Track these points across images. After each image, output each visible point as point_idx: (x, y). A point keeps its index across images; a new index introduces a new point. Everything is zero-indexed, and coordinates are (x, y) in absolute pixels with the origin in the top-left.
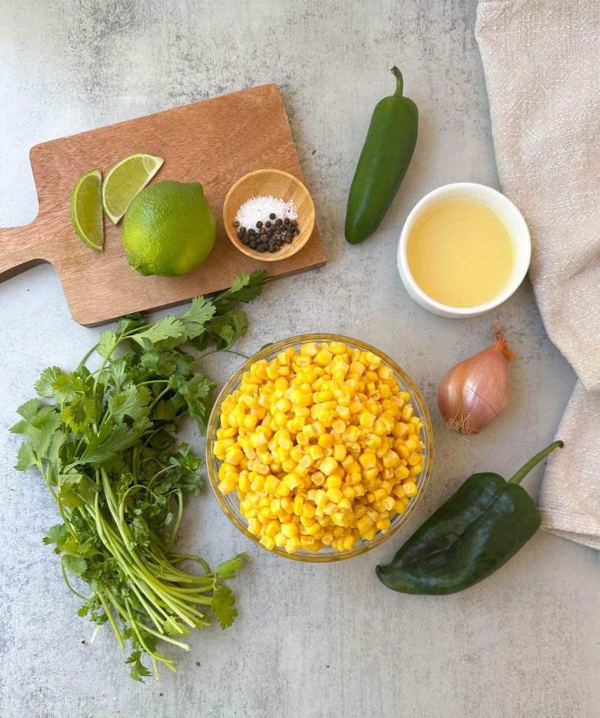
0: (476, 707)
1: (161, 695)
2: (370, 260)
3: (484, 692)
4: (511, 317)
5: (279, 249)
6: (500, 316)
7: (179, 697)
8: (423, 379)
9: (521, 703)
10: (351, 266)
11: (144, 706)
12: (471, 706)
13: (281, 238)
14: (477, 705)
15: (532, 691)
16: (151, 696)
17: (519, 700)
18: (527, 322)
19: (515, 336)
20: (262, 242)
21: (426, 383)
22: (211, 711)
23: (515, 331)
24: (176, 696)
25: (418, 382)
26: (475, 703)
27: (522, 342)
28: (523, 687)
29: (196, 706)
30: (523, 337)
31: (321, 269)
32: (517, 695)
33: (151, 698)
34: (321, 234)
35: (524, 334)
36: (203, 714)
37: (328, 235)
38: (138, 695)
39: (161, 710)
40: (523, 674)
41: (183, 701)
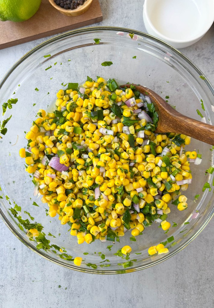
0: (182, 258)
1: (14, 249)
2: (127, 18)
3: (186, 250)
4: (203, 49)
5: (76, 8)
6: (197, 49)
7: (24, 250)
8: (155, 84)
9: (206, 256)
10: (117, 21)
11: (5, 255)
12: (179, 258)
13: (77, 2)
14: (183, 257)
15: (212, 250)
16: (9, 250)
17: (205, 255)
18: (212, 52)
19: (205, 59)
20: (67, 4)
21: (156, 86)
22: (41, 258)
23: (205, 57)
24: (22, 250)
25: (152, 85)
26: (181, 256)
27: (209, 63)
28: (208, 248)
29: (33, 255)
30: (210, 60)
31: (101, 23)
32: (204, 252)
33: (9, 251)
34: (100, 5)
35: (210, 59)
36: (36, 260)
37: (104, 5)
38: (2, 249)
39: (14, 257)
40: (207, 241)
41: (26, 253)
